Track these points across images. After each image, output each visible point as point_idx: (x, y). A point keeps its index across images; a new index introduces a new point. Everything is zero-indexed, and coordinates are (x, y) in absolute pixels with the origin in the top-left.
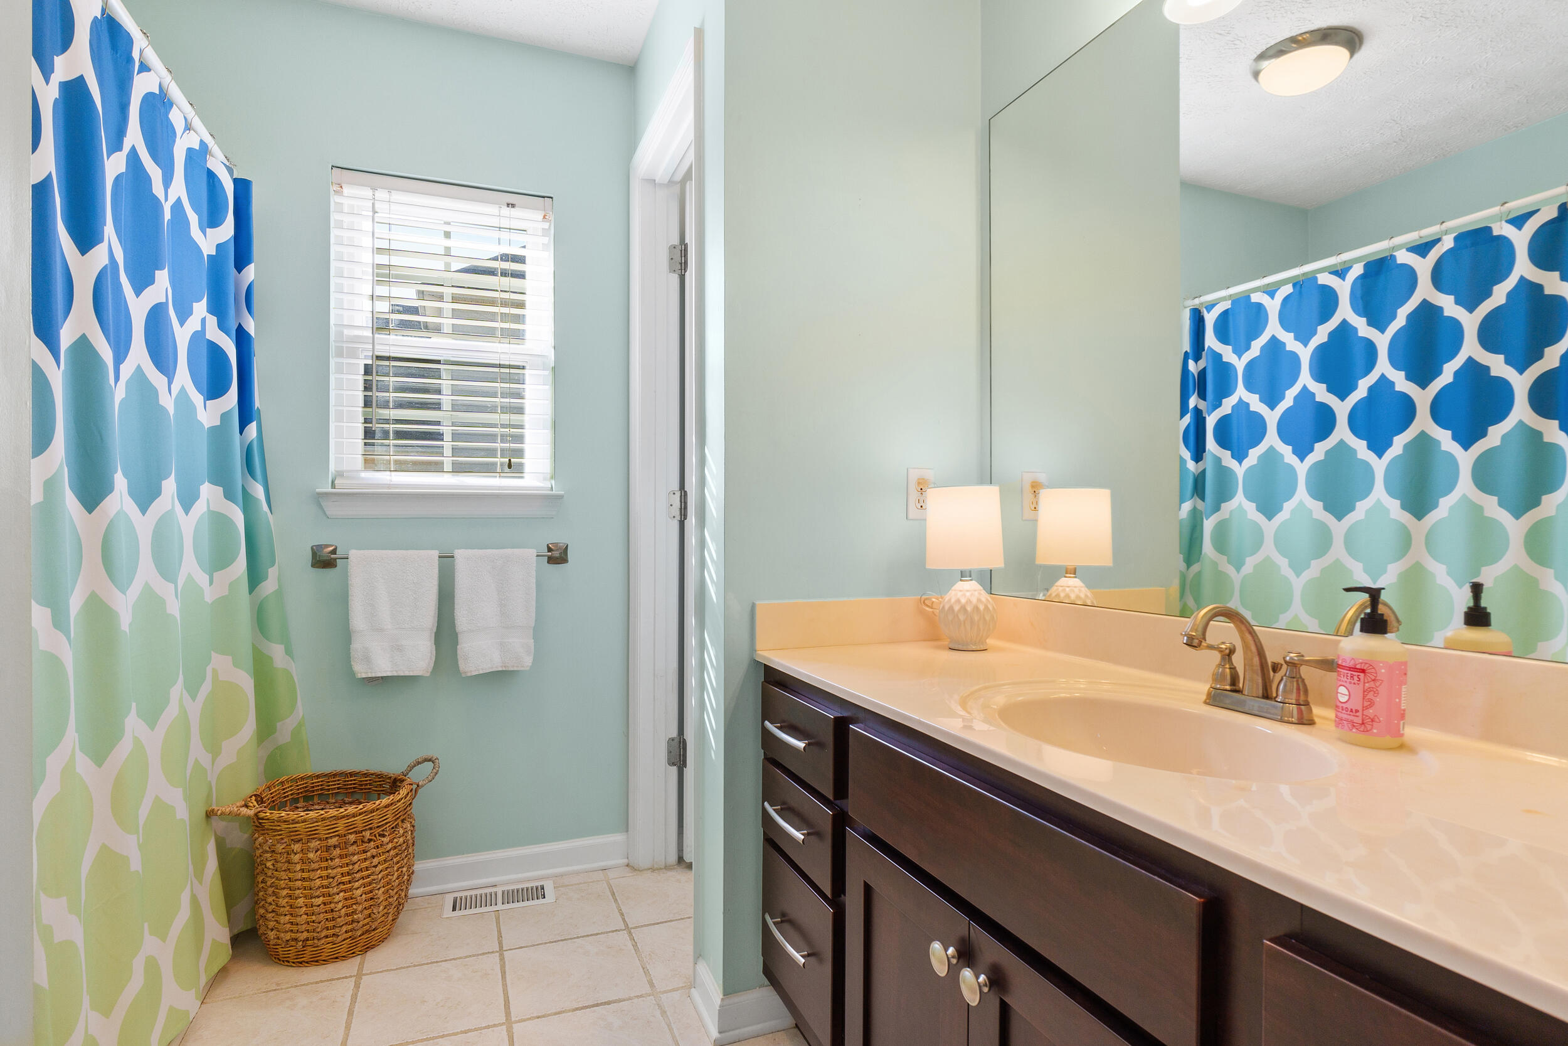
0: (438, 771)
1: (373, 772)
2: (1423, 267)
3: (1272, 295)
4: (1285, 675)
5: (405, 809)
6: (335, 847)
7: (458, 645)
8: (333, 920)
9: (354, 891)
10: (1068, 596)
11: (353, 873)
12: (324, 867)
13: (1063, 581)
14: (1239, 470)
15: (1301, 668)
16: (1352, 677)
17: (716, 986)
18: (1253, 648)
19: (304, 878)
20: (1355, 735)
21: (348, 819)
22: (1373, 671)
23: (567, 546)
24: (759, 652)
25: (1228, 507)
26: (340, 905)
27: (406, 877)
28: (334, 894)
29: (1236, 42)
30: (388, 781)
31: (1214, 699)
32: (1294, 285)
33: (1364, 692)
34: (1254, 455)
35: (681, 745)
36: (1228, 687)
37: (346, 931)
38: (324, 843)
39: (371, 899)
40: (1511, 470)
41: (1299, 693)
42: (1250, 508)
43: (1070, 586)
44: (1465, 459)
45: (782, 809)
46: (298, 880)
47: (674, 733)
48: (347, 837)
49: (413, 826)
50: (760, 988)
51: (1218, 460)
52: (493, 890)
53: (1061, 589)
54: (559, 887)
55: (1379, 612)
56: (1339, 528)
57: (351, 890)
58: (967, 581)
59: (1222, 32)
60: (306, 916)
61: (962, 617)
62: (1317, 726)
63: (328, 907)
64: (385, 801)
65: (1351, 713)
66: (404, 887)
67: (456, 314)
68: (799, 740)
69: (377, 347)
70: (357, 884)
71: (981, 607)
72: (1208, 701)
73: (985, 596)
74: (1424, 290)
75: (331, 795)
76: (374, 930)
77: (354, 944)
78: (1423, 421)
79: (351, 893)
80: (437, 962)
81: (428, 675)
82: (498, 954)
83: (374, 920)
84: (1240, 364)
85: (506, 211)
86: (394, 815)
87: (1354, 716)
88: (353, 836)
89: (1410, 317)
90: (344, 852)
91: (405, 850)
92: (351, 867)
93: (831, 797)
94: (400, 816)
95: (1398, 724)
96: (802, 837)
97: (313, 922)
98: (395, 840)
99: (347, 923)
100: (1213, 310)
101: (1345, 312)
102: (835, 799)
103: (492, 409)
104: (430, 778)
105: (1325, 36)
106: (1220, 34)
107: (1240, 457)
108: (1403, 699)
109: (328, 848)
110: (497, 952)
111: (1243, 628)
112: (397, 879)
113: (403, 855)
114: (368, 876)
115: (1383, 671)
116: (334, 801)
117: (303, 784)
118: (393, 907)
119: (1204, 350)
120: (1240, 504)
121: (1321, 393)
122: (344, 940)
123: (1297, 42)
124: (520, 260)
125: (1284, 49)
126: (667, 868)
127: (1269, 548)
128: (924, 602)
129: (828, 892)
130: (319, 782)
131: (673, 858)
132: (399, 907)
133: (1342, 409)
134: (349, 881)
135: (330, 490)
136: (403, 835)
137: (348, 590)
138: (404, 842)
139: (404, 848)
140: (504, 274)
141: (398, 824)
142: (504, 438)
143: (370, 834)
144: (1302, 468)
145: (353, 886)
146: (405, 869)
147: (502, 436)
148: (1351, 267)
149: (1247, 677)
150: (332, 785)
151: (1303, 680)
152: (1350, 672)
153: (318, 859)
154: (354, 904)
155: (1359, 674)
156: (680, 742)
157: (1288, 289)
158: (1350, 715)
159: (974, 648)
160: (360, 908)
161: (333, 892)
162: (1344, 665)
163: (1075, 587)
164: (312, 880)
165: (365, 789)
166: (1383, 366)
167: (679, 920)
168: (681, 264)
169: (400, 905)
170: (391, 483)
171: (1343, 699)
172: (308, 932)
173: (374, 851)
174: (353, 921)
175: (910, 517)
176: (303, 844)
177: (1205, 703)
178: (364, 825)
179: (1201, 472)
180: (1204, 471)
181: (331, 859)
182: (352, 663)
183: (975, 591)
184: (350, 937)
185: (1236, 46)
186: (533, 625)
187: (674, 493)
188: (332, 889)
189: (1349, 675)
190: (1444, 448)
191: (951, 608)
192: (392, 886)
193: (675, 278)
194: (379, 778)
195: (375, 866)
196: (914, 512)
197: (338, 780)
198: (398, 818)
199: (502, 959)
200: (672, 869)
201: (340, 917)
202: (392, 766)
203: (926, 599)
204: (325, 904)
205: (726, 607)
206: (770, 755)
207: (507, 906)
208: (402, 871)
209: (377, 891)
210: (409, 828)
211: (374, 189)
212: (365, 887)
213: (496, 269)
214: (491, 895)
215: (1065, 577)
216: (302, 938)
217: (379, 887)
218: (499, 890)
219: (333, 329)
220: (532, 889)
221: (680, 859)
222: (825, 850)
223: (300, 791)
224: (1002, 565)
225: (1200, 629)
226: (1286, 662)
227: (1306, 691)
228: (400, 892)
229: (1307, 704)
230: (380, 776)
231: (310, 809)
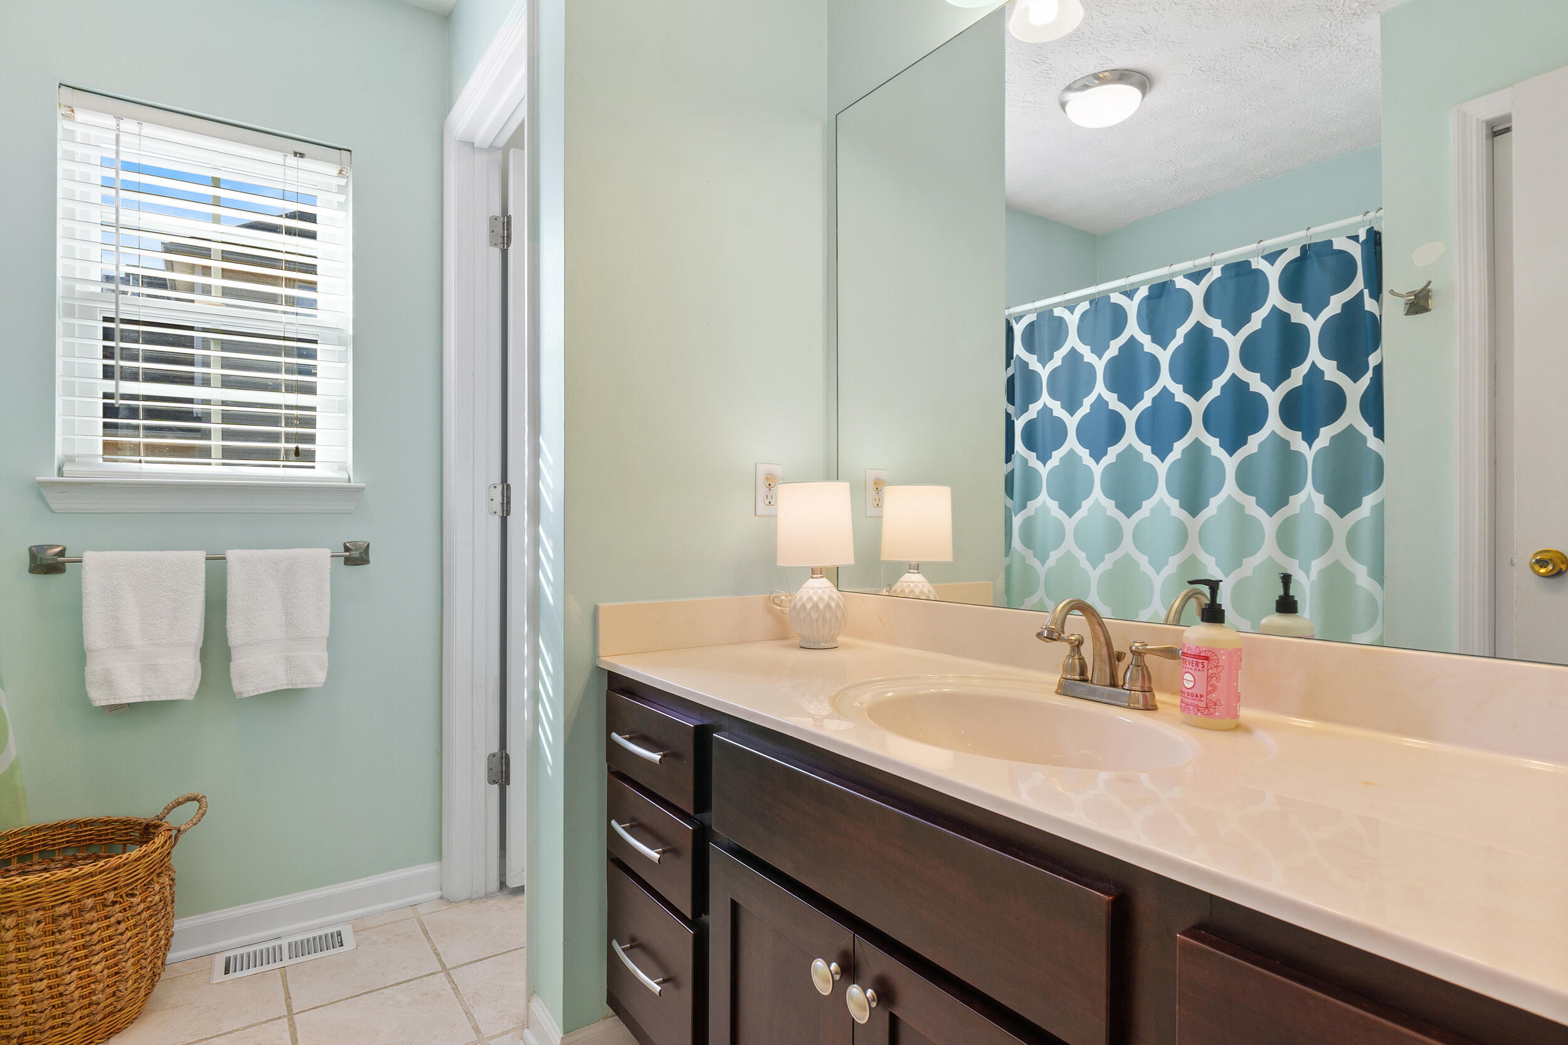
0: (205, 811)
1: (116, 818)
2: (1197, 292)
3: (1071, 310)
4: (1131, 664)
5: (162, 861)
6: (65, 916)
7: (231, 661)
8: (62, 1006)
9: (93, 968)
10: (912, 591)
11: (91, 945)
12: (49, 942)
13: (907, 577)
14: (1043, 471)
15: (1145, 657)
16: (1197, 664)
17: (554, 1024)
18: (1102, 639)
19: (20, 959)
20: (1200, 718)
21: (84, 880)
22: (1215, 658)
23: (369, 544)
24: (602, 658)
25: (1033, 505)
26: (73, 986)
27: (163, 942)
28: (63, 974)
29: (1049, 72)
30: (137, 827)
31: (1064, 690)
32: (1091, 302)
33: (1208, 678)
34: (1057, 456)
35: (503, 761)
36: (1077, 677)
37: (81, 1017)
38: (50, 913)
39: (116, 973)
40: (1266, 473)
41: (1144, 680)
42: (1053, 506)
43: (914, 581)
44: (1230, 463)
45: (631, 826)
46: (11, 962)
47: (495, 748)
48: (83, 902)
49: (173, 880)
50: (603, 1020)
51: (1025, 461)
52: (276, 943)
53: (905, 584)
54: (359, 931)
55: (1218, 602)
56: (1128, 525)
57: (87, 966)
58: (817, 578)
59: (1038, 61)
60: (23, 1007)
61: (814, 616)
62: (1159, 710)
63: (55, 991)
64: (135, 852)
65: (1196, 698)
66: (161, 954)
67: (226, 274)
68: (654, 752)
69: (121, 307)
70: (96, 959)
71: (833, 605)
72: (1059, 691)
73: (835, 594)
74: (1198, 313)
75: (57, 851)
76: (120, 1010)
77: (93, 1031)
78: (1197, 430)
79: (89, 970)
80: (206, 1039)
81: (191, 698)
82: (286, 1020)
83: (119, 999)
84: (1044, 373)
85: (292, 161)
86: (147, 869)
87: (1199, 700)
88: (90, 900)
89: (1187, 336)
90: (78, 921)
91: (162, 909)
92: (88, 938)
93: (691, 812)
94: (156, 869)
95: (1236, 706)
96: (658, 856)
97: (34, 1012)
98: (149, 899)
99: (82, 1007)
100: (1021, 321)
101: (1133, 329)
102: (695, 814)
103: (275, 387)
104: (195, 820)
105: (1122, 76)
106: (1037, 62)
107: (1044, 458)
108: (1239, 683)
109: (54, 920)
110: (285, 1017)
111: (1094, 620)
112: (151, 945)
113: (160, 916)
114: (112, 947)
115: (1224, 657)
116: (61, 858)
117: (17, 841)
118: (146, 979)
119: (1013, 358)
120: (1045, 502)
121: (1113, 402)
122: (78, 1028)
123: (1100, 79)
124: (312, 218)
125: (1088, 84)
126: (488, 896)
127: (1069, 543)
128: (773, 600)
129: (688, 914)
130: (40, 836)
131: (494, 884)
132: (155, 977)
133: (1130, 417)
134: (85, 956)
135: (56, 478)
136: (159, 892)
137: (82, 601)
138: (161, 900)
139: (161, 907)
140: (290, 232)
141: (152, 879)
142: (289, 421)
143: (115, 895)
144: (1098, 470)
145: (91, 961)
146: (161, 933)
147: (287, 418)
148: (1138, 289)
149: (1096, 666)
150: (58, 839)
151: (1147, 668)
152: (1195, 660)
153: (40, 933)
154: (92, 983)
155: (1203, 661)
156: (502, 757)
157: (1085, 306)
158: (1195, 700)
159: (826, 646)
160: (100, 987)
161: (63, 971)
162: (1189, 652)
163: (919, 582)
164: (31, 960)
165: (106, 840)
166: (1165, 380)
167: (505, 953)
168: (503, 237)
169: (156, 975)
170: (141, 471)
171: (1189, 685)
172: (26, 1025)
173: (120, 916)
174: (90, 1004)
175: (759, 512)
176: (18, 916)
177: (1057, 692)
178: (106, 885)
179: (1011, 471)
180: (1013, 471)
181: (60, 932)
182: (87, 689)
183: (826, 588)
184: (87, 1024)
185: (1049, 76)
186: (326, 634)
187: (495, 487)
188: (60, 968)
189: (1194, 662)
190: (1213, 453)
191: (803, 606)
192: (145, 955)
193: (496, 253)
194: (125, 825)
195: (121, 934)
196: (762, 509)
197: (68, 832)
198: (152, 872)
199: (292, 1025)
200: (493, 897)
201: (72, 1001)
202: (142, 810)
203: (776, 597)
204: (50, 988)
205: (566, 611)
206: (614, 768)
207: (295, 961)
208: (158, 935)
209: (124, 964)
210: (167, 883)
211: (119, 118)
212: (107, 960)
213: (281, 226)
214: (274, 950)
215: (909, 573)
216: (17, 1034)
217: (127, 957)
218: (284, 943)
219: (60, 283)
220: (326, 937)
221: (503, 884)
222: (684, 868)
223: (13, 850)
224: (851, 561)
225: (1059, 622)
226: (1132, 651)
227: (1150, 679)
228: (156, 960)
229: (1150, 691)
230: (127, 823)
231: (26, 870)
